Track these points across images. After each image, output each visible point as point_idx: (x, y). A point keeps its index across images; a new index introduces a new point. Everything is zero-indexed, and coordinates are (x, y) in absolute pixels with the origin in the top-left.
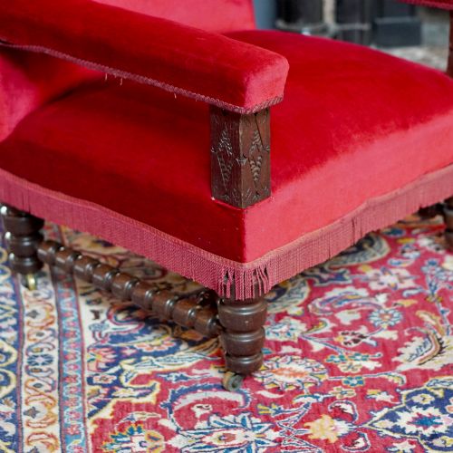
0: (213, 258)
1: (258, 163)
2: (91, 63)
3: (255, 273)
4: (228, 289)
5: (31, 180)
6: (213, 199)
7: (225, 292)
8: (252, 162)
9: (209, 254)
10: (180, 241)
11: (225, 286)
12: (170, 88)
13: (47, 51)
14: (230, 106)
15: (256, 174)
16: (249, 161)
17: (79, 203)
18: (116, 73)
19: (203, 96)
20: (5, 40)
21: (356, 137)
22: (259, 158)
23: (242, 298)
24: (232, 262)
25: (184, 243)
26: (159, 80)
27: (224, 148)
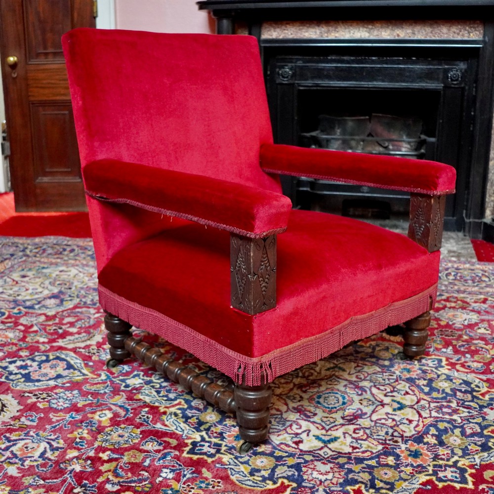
0: (231, 353)
1: (266, 280)
2: (153, 207)
3: (261, 367)
4: (240, 378)
5: (120, 295)
6: (232, 307)
7: (238, 380)
8: (261, 279)
9: (228, 350)
10: (209, 340)
11: (238, 375)
12: (203, 221)
13: (128, 201)
14: (244, 232)
15: (264, 289)
16: (259, 277)
17: (146, 310)
18: (168, 213)
19: (225, 226)
20: (105, 197)
21: (343, 270)
22: (267, 276)
23: (250, 384)
24: (244, 356)
25: (211, 341)
26: (196, 216)
27: (240, 267)
